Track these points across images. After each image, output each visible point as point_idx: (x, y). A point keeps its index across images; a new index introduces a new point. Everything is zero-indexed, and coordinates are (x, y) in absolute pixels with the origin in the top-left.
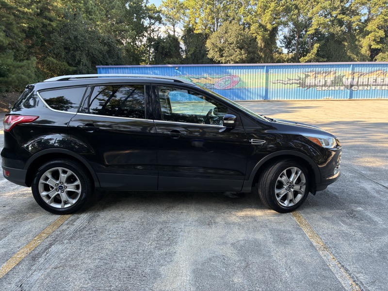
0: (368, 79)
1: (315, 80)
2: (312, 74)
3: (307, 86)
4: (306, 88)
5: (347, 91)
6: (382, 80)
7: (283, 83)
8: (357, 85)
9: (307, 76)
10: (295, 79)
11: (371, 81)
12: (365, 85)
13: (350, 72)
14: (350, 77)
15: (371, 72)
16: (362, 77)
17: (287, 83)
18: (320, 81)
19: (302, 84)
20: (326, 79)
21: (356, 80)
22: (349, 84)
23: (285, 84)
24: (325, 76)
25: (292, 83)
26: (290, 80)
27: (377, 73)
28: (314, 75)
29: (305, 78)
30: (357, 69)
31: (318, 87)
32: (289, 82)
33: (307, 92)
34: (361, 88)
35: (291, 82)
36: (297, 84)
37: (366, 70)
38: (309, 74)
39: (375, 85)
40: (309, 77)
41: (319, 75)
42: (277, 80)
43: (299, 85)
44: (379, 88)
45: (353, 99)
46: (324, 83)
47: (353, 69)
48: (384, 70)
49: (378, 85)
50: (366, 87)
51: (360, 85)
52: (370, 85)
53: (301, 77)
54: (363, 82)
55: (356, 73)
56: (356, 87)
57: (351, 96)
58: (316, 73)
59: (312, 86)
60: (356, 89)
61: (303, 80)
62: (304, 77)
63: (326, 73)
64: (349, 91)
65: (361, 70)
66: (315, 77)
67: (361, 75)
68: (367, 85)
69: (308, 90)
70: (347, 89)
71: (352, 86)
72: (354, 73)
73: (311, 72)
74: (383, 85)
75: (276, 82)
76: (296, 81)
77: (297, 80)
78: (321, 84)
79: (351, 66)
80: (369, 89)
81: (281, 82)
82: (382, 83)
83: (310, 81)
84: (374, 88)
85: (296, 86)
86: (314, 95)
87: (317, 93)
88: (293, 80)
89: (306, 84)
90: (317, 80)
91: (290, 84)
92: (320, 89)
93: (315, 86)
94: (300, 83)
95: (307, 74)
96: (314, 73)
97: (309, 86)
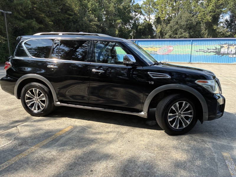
1: (228, 50)
4: (221, 55)
7: (203, 52)
9: (222, 47)
10: (213, 49)
17: (207, 52)
18: (231, 51)
19: (218, 53)
23: (205, 52)
25: (210, 52)
26: (208, 49)
28: (227, 47)
29: (220, 49)
31: (230, 55)
32: (208, 51)
35: (210, 51)
36: (214, 52)
38: (223, 45)
40: (223, 48)
41: (231, 47)
42: (200, 50)
43: (215, 53)
58: (228, 45)
59: (225, 54)
61: (218, 50)
62: (219, 47)
66: (228, 48)
69: (222, 57)
73: (225, 44)
75: (199, 51)
77: (214, 50)
78: (232, 53)
81: (202, 51)
85: (213, 53)
86: (227, 60)
87: (229, 59)
88: (211, 49)
89: (221, 53)
90: (230, 50)
91: (209, 52)
92: (232, 56)
93: (228, 54)
94: (216, 52)
95: (222, 45)
96: (227, 45)
97: (223, 54)
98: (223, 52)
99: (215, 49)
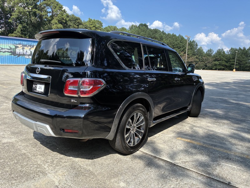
1: (23, 51)
2: (19, 46)
3: (17, 54)
4: (17, 56)
9: (16, 47)
10: (7, 49)
17: (1, 52)
18: (27, 51)
19: (14, 53)
20: (31, 51)
24: (31, 48)
25: (5, 52)
28: (22, 47)
29: (15, 49)
31: (26, 56)
32: (2, 50)
33: (18, 59)
35: (4, 50)
36: (9, 52)
38: (18, 45)
40: (18, 48)
41: (25, 47)
43: (10, 54)
46: (30, 53)
53: (12, 48)
58: (23, 46)
59: (21, 55)
61: (13, 50)
62: (14, 47)
63: (30, 46)
66: (23, 49)
69: (18, 57)
73: (20, 44)
76: (8, 51)
78: (28, 54)
83: (19, 50)
85: (9, 54)
86: (24, 61)
87: (25, 60)
88: (5, 49)
89: (17, 53)
90: (25, 51)
91: (3, 52)
92: (28, 57)
93: (24, 55)
94: (11, 52)
95: (16, 45)
96: (21, 45)
97: (19, 55)
98: (19, 53)
99: (9, 48)
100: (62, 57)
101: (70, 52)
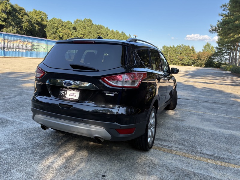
0: (14, 44)
5: (2, 52)
6: (22, 46)
8: (8, 48)
11: (16, 46)
12: (12, 48)
13: (2, 39)
14: (2, 42)
15: (15, 41)
16: (10, 43)
21: (6, 44)
22: (2, 46)
27: (19, 41)
30: (6, 37)
34: (10, 50)
37: (12, 38)
39: (18, 49)
44: (20, 50)
45: (6, 57)
47: (4, 37)
48: (22, 40)
49: (20, 49)
50: (13, 49)
51: (9, 48)
52: (15, 49)
54: (11, 46)
55: (6, 39)
56: (7, 49)
57: (5, 55)
60: (7, 50)
64: (3, 51)
65: (9, 38)
67: (9, 41)
68: (14, 48)
70: (2, 50)
71: (4, 48)
72: (4, 40)
74: (22, 49)
79: (2, 35)
80: (15, 50)
82: (22, 48)
84: (18, 51)
100: (17, 49)
101: (26, 44)
